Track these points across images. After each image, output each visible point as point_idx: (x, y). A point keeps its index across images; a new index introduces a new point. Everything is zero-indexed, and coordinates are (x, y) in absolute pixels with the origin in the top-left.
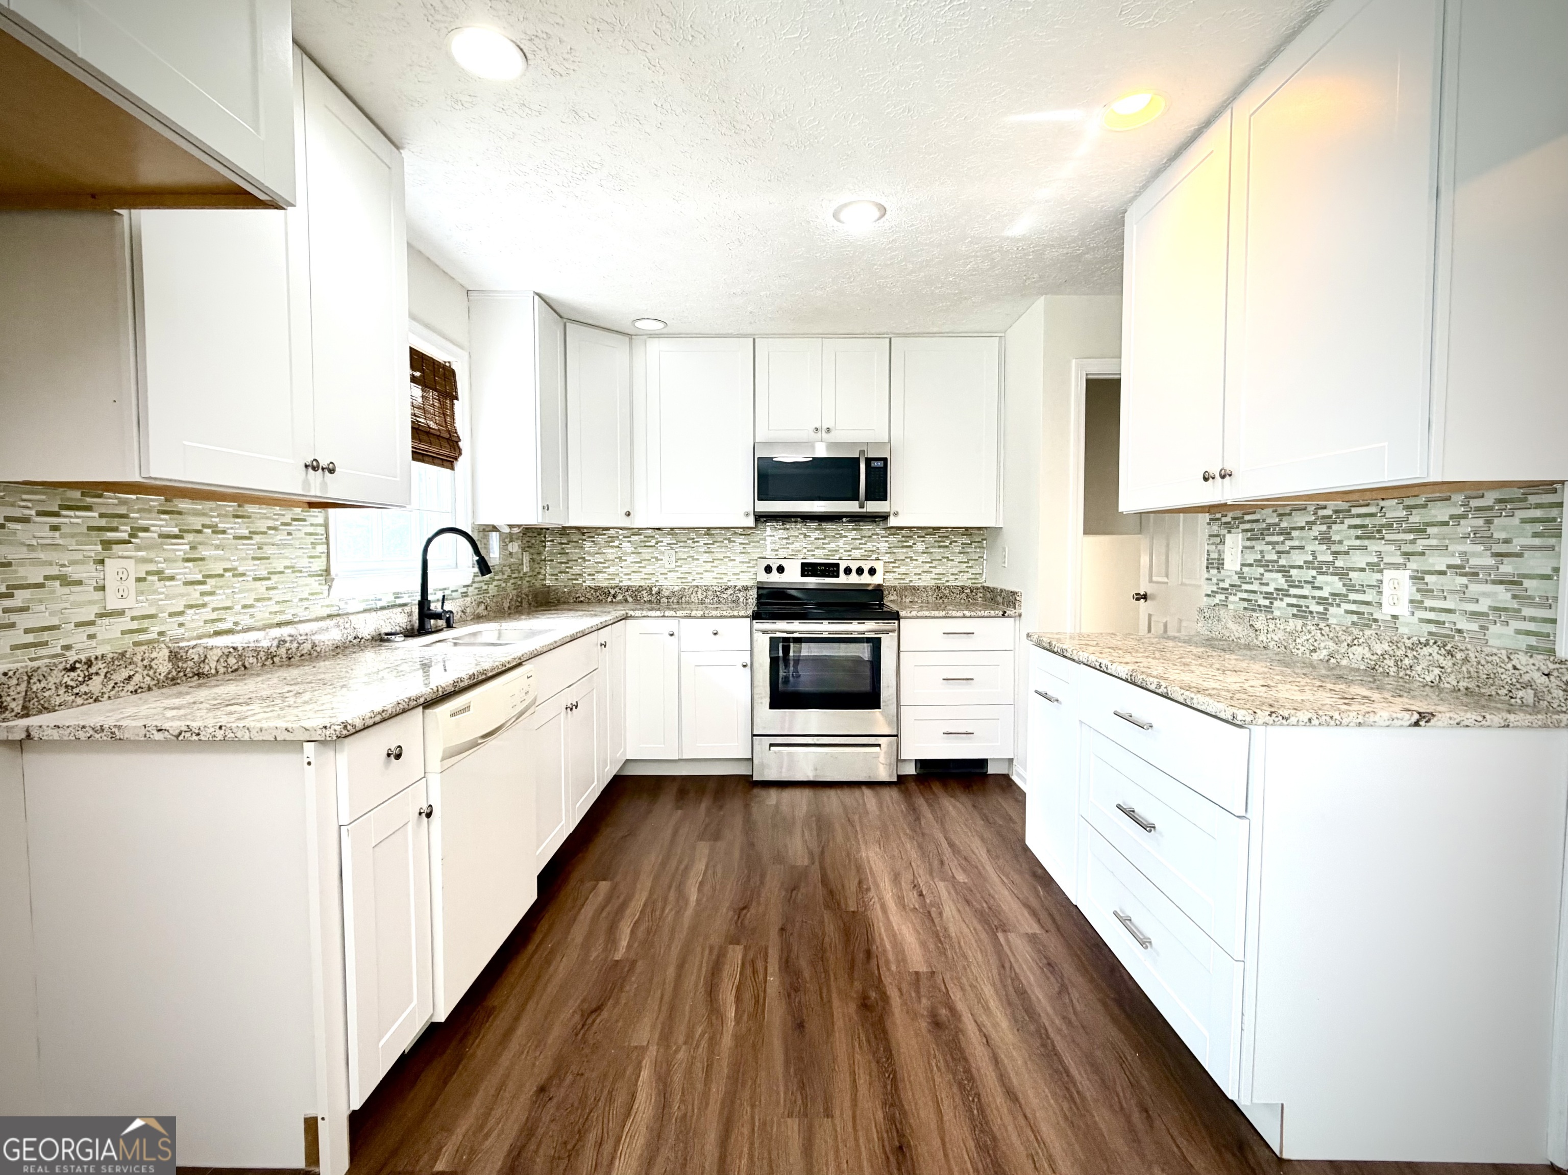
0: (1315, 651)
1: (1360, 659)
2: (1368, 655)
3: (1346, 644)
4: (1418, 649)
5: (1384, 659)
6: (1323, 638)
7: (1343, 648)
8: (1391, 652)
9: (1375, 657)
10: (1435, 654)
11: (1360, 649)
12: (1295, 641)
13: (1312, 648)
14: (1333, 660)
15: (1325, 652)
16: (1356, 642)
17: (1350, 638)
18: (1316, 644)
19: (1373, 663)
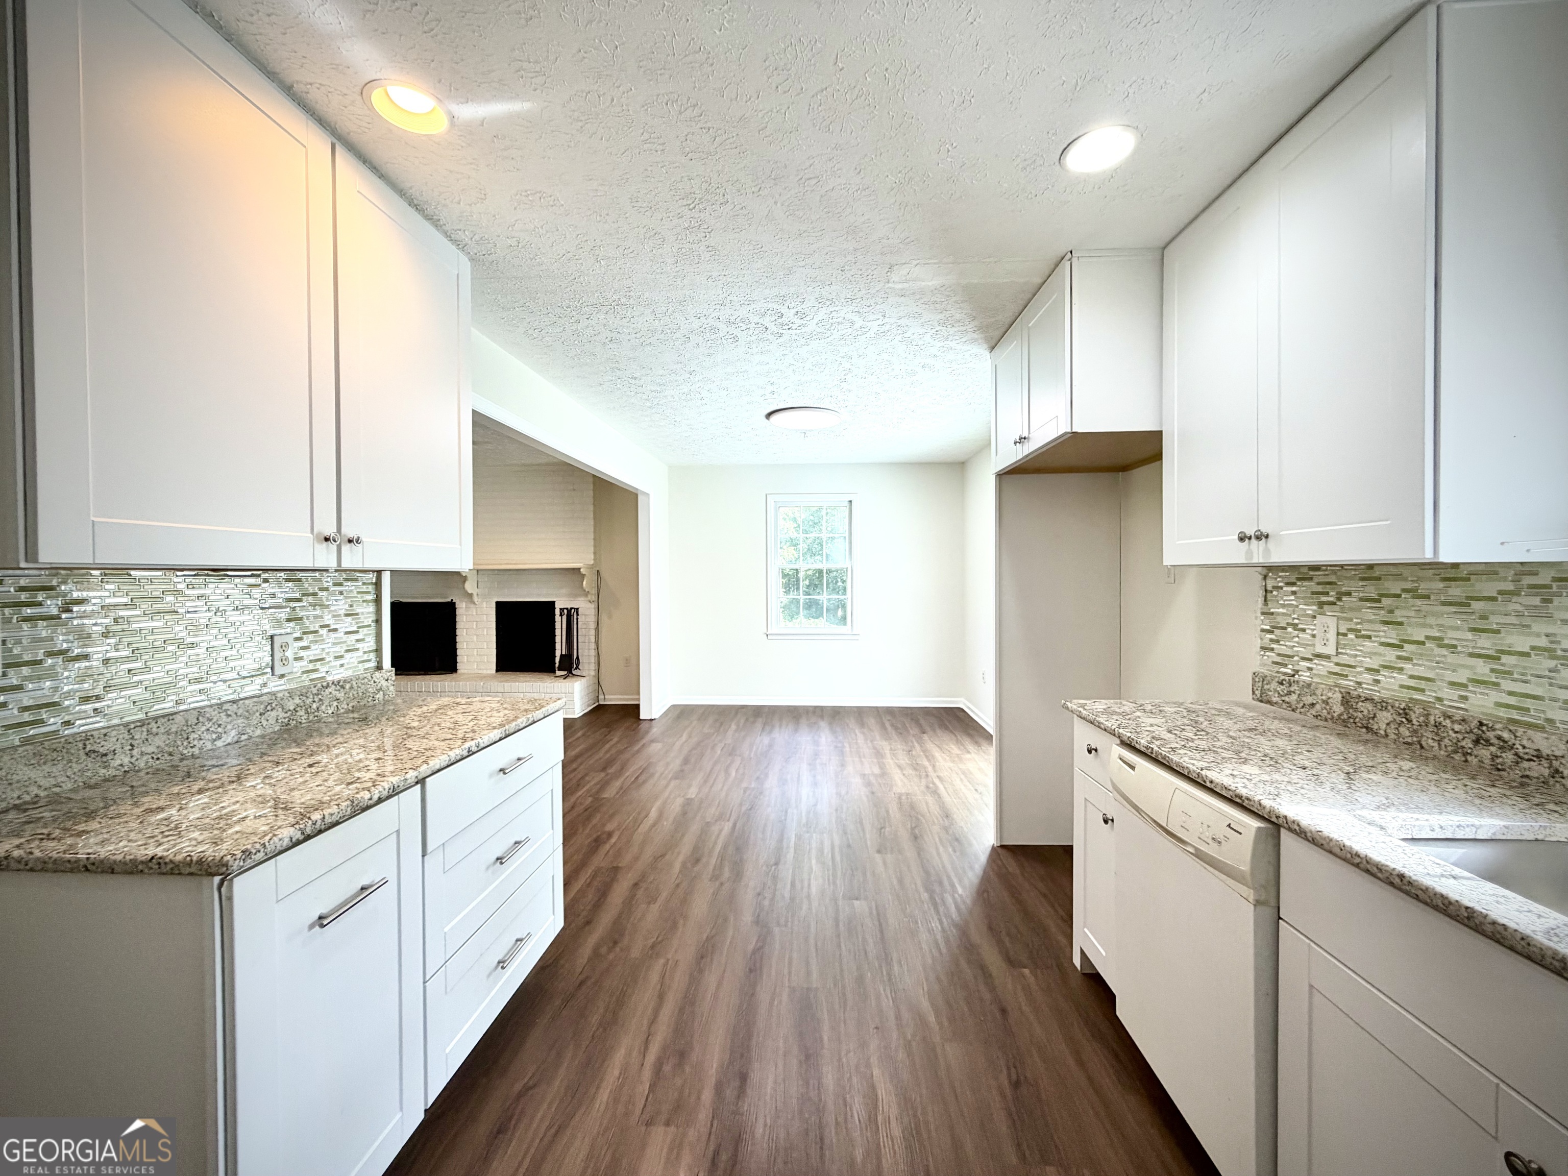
0: (219, 738)
1: (273, 722)
2: (282, 715)
3: (258, 714)
4: (322, 693)
5: (297, 711)
6: (230, 719)
7: (255, 719)
8: (302, 704)
9: (289, 713)
10: (334, 692)
11: (274, 714)
12: (188, 738)
13: (214, 736)
14: (244, 737)
15: (233, 733)
16: (269, 708)
17: (262, 707)
18: (220, 730)
19: (287, 720)
